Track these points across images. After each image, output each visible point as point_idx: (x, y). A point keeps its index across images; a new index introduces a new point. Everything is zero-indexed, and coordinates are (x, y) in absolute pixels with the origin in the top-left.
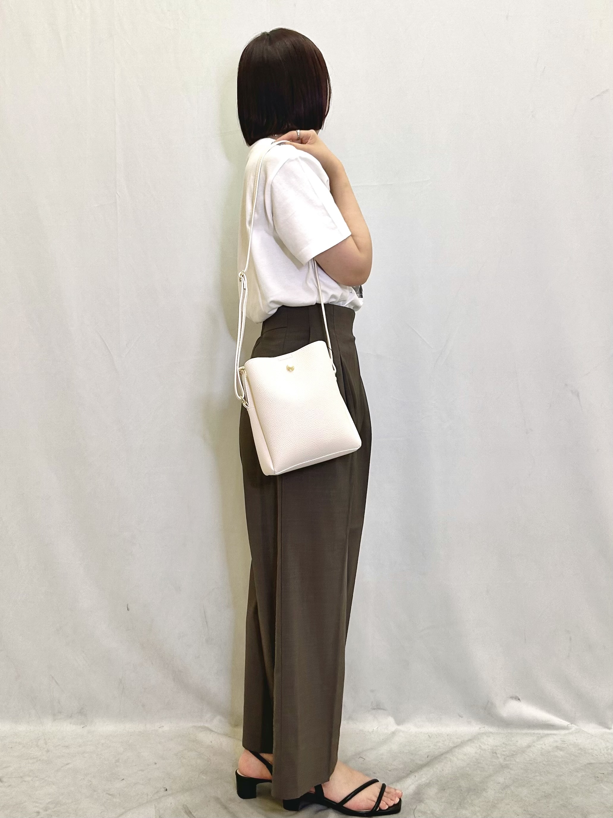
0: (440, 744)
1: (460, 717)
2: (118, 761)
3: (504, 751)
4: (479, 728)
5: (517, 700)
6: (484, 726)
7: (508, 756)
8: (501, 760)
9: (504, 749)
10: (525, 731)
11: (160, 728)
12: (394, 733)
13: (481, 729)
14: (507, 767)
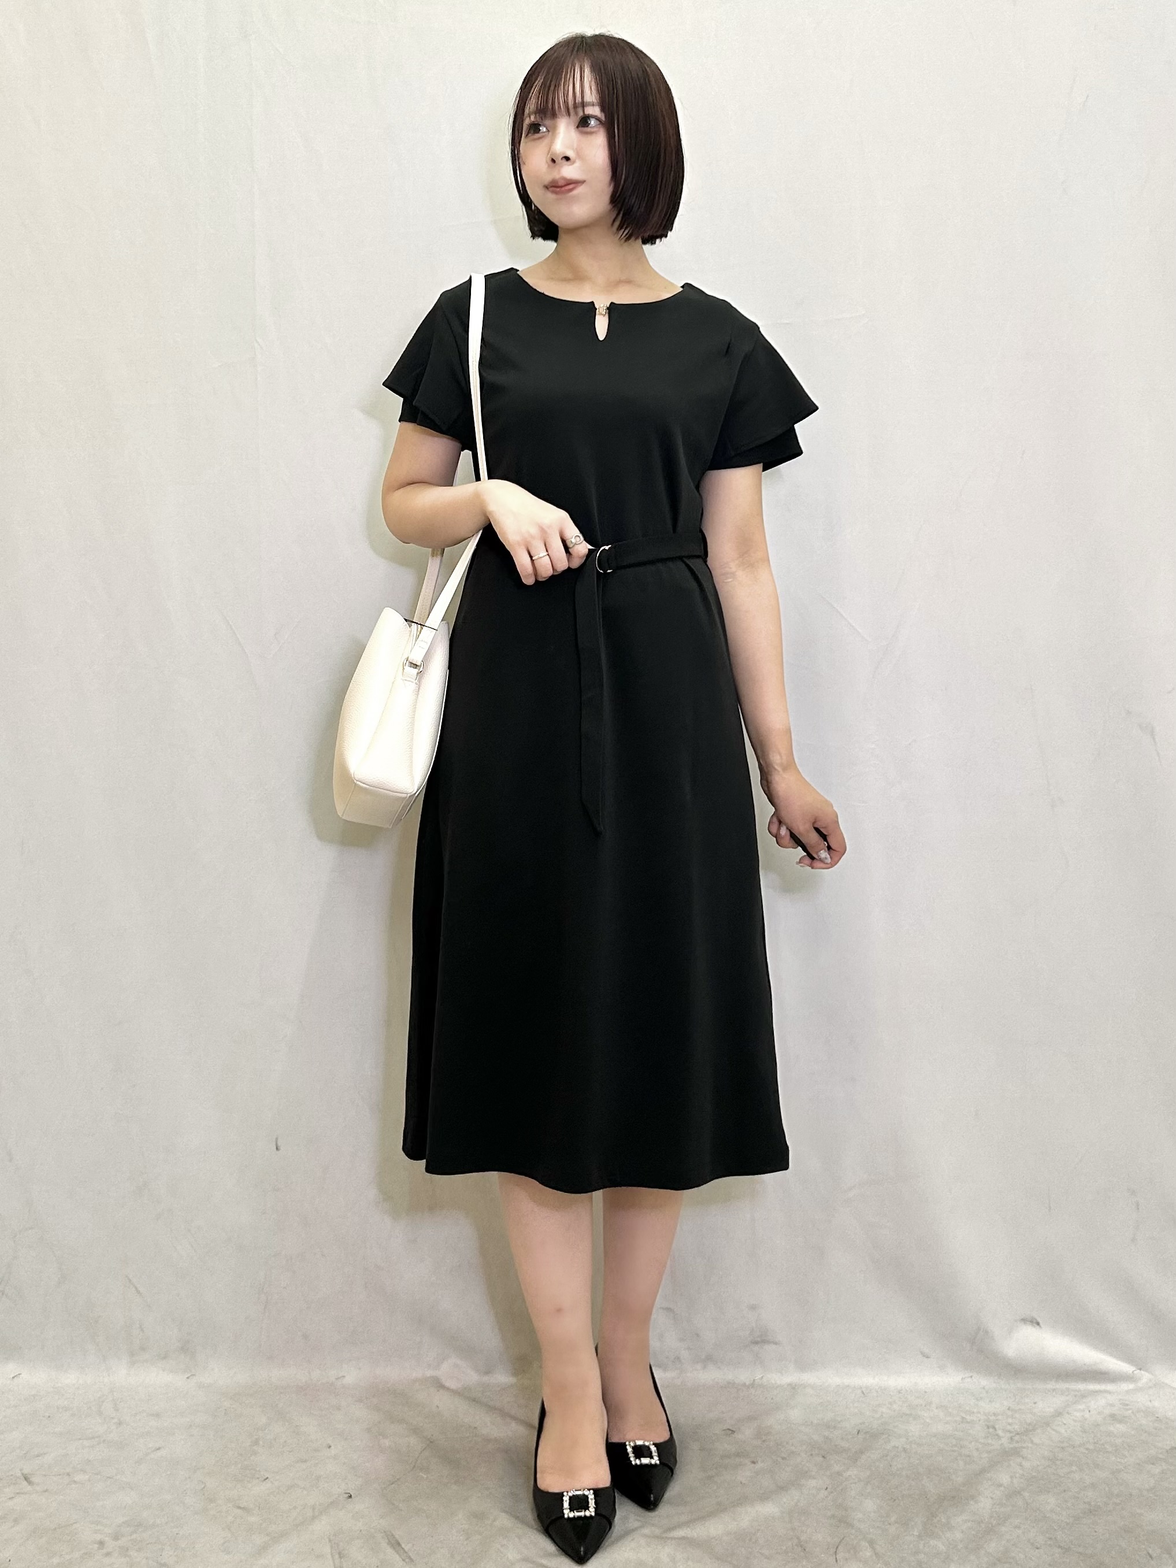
0: (884, 1410)
1: (924, 1356)
2: (256, 1442)
3: (1010, 1424)
4: (962, 1378)
5: (1034, 1324)
6: (971, 1374)
7: (1018, 1434)
8: (1005, 1441)
9: (1010, 1421)
10: (1051, 1385)
11: (337, 1379)
12: (793, 1388)
13: (964, 1382)
14: (1016, 1452)
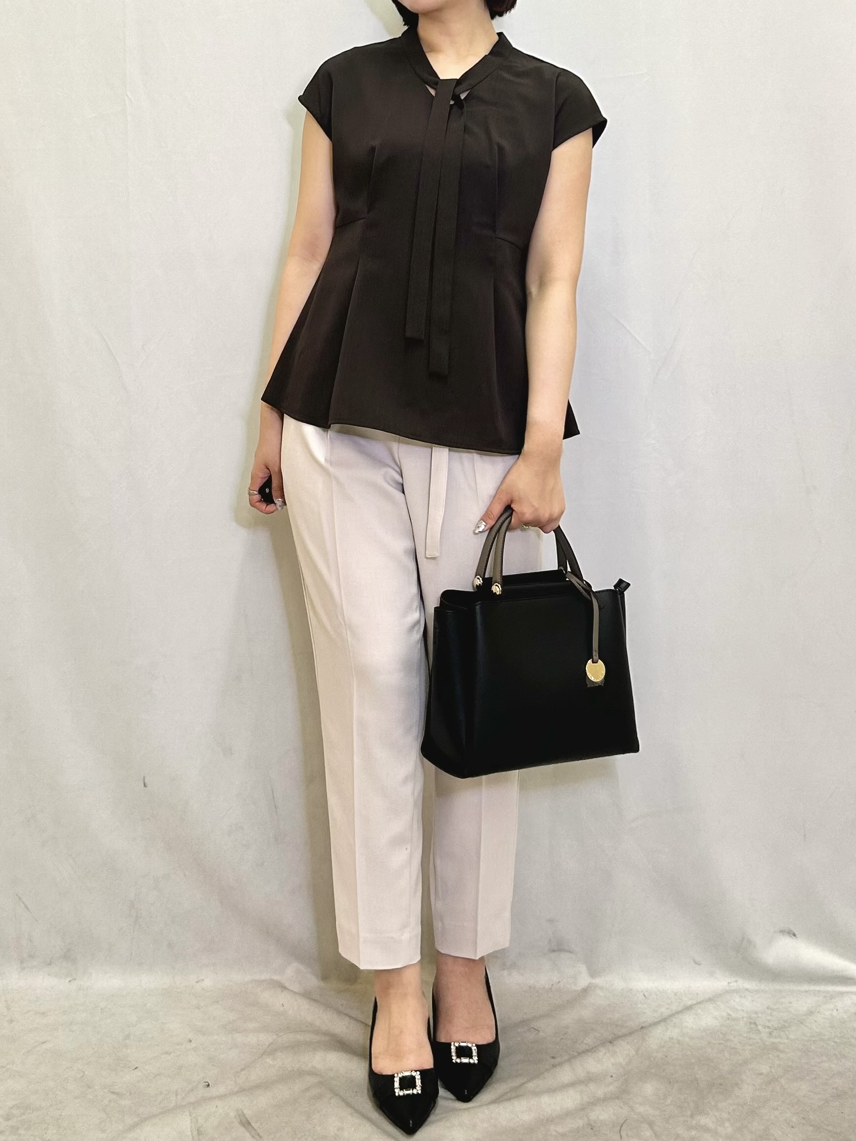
1: (696, 963)
2: (128, 1037)
3: (769, 1021)
4: (729, 983)
5: (791, 935)
6: (736, 979)
7: (776, 1029)
8: (765, 1036)
9: (769, 1018)
10: (804, 987)
11: (197, 982)
12: (585, 991)
13: (731, 985)
14: (774, 1047)
